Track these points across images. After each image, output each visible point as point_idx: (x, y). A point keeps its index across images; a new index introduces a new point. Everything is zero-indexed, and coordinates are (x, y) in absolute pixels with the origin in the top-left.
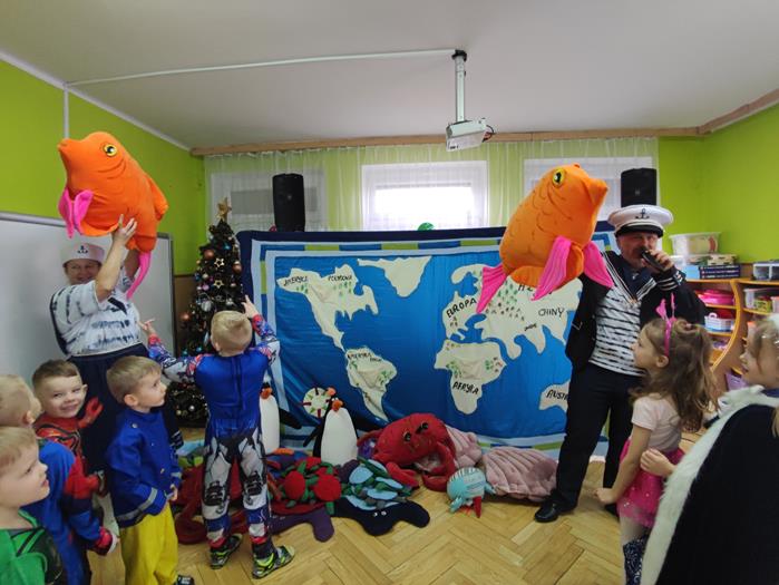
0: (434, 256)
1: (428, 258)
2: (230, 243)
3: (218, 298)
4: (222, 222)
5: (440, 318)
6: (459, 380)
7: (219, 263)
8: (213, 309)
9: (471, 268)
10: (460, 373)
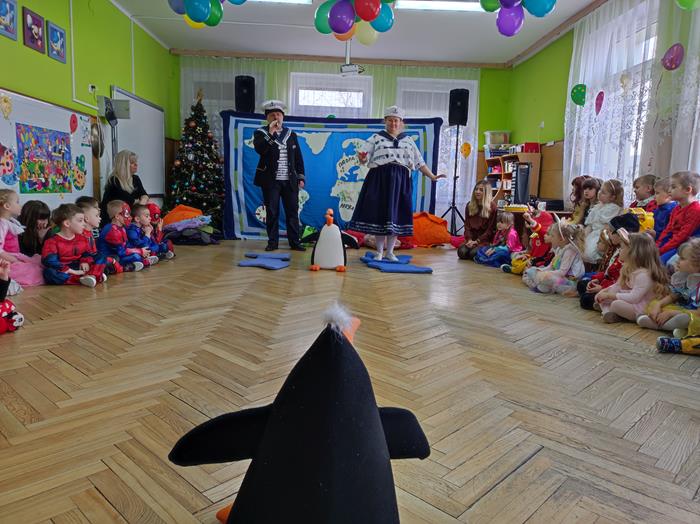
0: (333, 132)
1: (330, 133)
2: (205, 118)
3: (199, 152)
4: (199, 104)
5: (335, 167)
6: (344, 203)
7: (199, 130)
8: (195, 159)
9: (352, 140)
10: (345, 198)
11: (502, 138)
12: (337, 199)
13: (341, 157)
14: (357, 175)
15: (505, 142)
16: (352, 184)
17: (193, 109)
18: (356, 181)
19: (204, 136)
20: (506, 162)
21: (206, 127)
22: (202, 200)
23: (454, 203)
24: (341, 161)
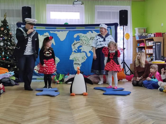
0: (69, 31)
1: (68, 31)
2: (8, 26)
3: (6, 42)
4: (5, 20)
5: (71, 46)
6: (76, 62)
7: (6, 31)
8: (4, 45)
9: (78, 34)
10: (76, 60)
11: (143, 31)
12: (72, 61)
13: (74, 42)
14: (81, 49)
15: (145, 32)
16: (79, 53)
17: (2, 22)
18: (81, 52)
19: (8, 35)
20: (147, 42)
21: (8, 30)
22: (8, 64)
23: (124, 60)
24: (74, 43)
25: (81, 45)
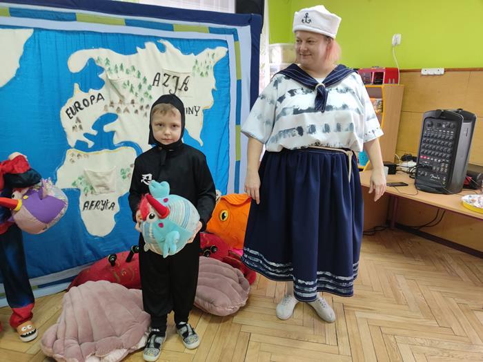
0: (36, 29)
5: (56, 119)
10: (92, 188)
12: (73, 194)
13: (71, 94)
14: (113, 133)
16: (104, 153)
18: (112, 147)
25: (112, 110)
